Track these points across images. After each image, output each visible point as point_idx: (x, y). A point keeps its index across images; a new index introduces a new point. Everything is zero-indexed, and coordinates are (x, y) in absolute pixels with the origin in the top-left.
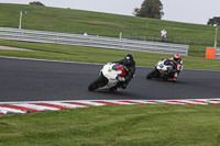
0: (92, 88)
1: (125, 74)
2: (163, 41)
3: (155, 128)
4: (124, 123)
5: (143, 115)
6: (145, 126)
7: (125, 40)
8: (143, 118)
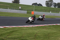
0: (27, 22)
1: (33, 19)
2: (20, 10)
3: (18, 34)
4: (9, 32)
5: (14, 30)
6: (15, 33)
7: (9, 10)
8: (14, 31)
